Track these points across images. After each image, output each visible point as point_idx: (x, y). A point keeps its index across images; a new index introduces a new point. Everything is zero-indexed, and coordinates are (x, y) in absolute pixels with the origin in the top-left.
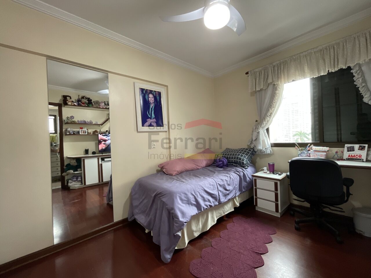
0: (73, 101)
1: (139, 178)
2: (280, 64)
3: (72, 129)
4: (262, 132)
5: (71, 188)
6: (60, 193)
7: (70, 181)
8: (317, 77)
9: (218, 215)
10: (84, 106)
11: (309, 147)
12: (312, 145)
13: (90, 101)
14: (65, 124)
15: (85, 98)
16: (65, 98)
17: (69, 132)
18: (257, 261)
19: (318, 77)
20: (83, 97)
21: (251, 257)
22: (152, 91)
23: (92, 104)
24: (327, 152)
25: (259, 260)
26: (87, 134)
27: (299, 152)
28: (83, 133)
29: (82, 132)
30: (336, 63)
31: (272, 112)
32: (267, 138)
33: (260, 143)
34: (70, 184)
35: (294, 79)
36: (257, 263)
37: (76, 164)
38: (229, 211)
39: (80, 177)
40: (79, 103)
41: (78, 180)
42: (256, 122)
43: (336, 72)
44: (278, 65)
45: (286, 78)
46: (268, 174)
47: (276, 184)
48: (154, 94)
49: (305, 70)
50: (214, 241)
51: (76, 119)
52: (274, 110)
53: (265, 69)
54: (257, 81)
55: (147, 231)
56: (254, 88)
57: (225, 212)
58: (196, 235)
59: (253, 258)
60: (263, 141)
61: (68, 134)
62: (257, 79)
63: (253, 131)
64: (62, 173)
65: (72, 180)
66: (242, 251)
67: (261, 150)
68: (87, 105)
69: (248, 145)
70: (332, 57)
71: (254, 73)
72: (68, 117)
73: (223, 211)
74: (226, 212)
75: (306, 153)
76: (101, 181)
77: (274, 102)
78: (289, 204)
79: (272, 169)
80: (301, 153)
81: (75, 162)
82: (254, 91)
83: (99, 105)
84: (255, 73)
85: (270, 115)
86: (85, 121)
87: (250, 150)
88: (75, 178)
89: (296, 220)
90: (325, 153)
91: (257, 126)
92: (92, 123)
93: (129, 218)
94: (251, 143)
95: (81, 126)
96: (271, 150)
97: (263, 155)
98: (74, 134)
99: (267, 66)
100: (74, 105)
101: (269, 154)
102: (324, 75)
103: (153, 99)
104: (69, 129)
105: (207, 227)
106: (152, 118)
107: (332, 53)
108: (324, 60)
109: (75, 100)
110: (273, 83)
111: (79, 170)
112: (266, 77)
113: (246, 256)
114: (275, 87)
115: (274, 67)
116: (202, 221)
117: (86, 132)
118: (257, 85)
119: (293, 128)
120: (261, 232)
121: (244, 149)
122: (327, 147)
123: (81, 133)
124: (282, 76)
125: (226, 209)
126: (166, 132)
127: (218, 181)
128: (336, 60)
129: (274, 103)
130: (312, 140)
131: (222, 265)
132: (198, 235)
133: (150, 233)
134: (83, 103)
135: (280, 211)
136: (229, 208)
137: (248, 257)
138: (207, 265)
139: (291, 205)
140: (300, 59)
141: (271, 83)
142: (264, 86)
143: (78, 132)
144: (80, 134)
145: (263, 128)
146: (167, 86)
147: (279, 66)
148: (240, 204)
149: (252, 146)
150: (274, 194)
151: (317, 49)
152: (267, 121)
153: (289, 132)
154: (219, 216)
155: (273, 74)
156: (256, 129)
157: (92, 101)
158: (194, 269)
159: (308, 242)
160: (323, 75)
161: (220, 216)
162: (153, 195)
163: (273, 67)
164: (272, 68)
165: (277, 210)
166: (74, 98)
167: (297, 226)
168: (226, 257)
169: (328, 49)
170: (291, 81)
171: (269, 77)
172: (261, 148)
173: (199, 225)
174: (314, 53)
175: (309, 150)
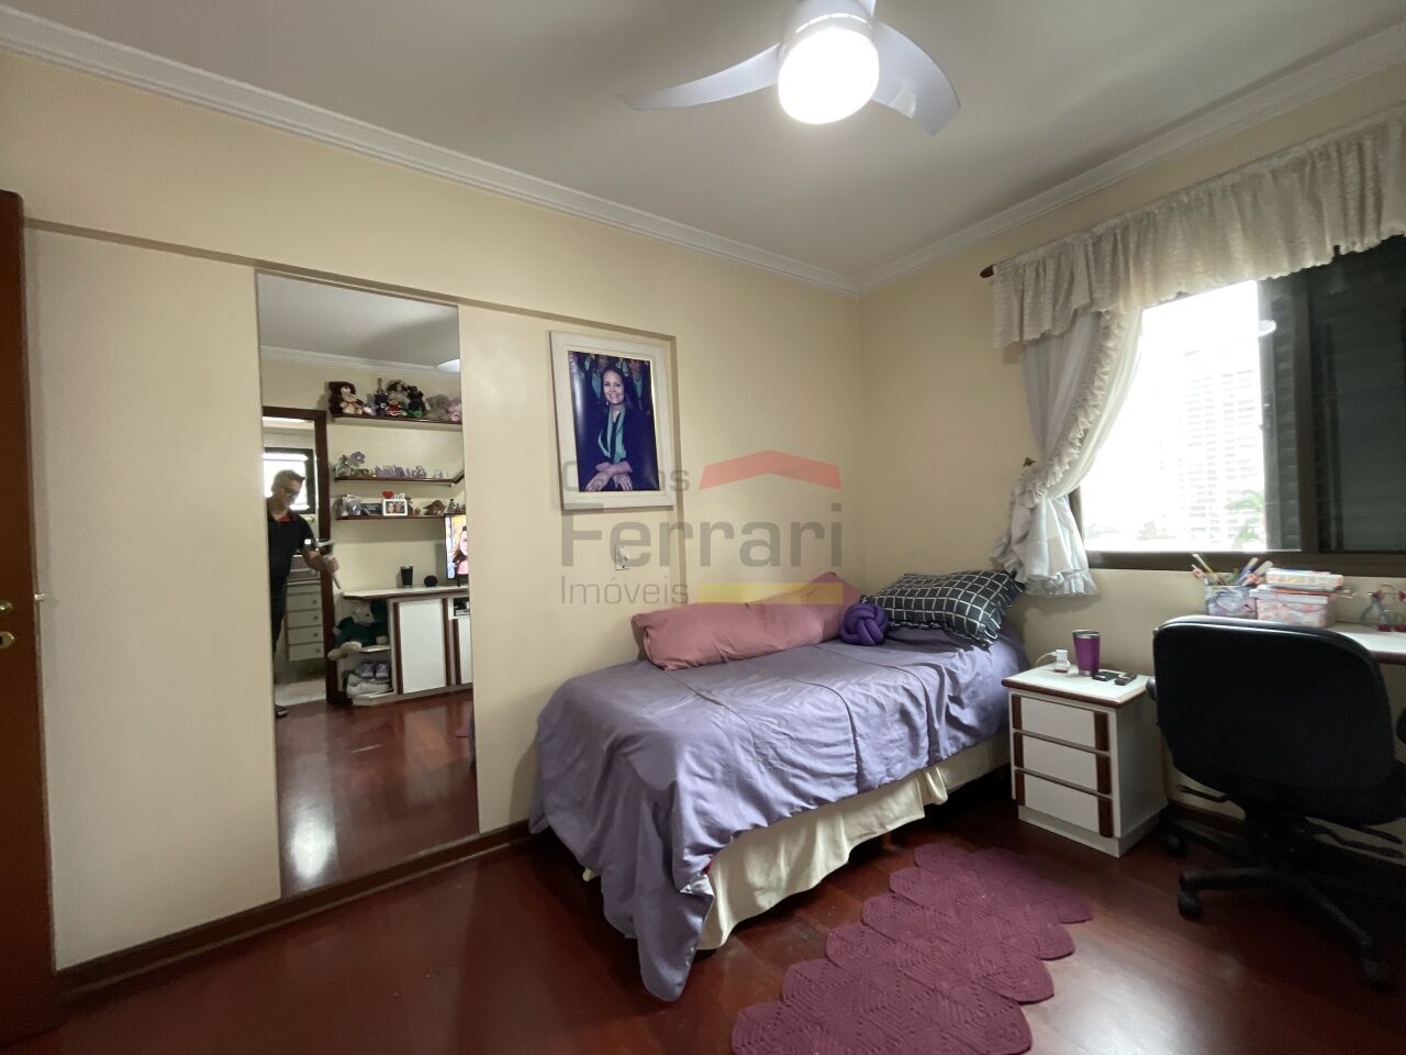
0: (359, 402)
1: (565, 679)
2: (1125, 229)
3: (358, 498)
4: (1051, 508)
5: (355, 703)
6: (322, 717)
7: (352, 678)
8: (1285, 274)
9: (858, 834)
10: (397, 418)
11: (1253, 570)
12: (1268, 563)
13: (415, 396)
14: (337, 479)
15: (399, 388)
16: (335, 388)
17: (349, 508)
18: (1002, 1032)
19: (1293, 275)
20: (393, 387)
21: (981, 1014)
22: (617, 359)
23: (424, 409)
24: (1334, 596)
25: (1010, 1030)
26: (406, 514)
27: (1211, 592)
28: (395, 511)
29: (391, 509)
30: (1370, 214)
31: (1090, 425)
32: (1071, 532)
33: (1037, 551)
34: (352, 690)
35: (1184, 290)
36: (1003, 1040)
37: (371, 619)
38: (902, 817)
39: (383, 667)
40: (380, 409)
41: (378, 675)
42: (1027, 467)
43: (1370, 252)
44: (1115, 236)
45: (1149, 284)
46: (1074, 676)
47: (1101, 723)
48: (625, 370)
49: (1233, 249)
50: (837, 934)
51: (369, 465)
52: (1098, 418)
53: (1060, 254)
54: (1028, 300)
55: (587, 876)
56: (1017, 332)
57: (887, 821)
58: (767, 902)
59: (988, 1015)
60: (1055, 544)
61: (345, 514)
62: (1029, 295)
63: (1013, 503)
64: (327, 650)
65: (357, 675)
66: (945, 985)
67: (1044, 582)
68: (405, 414)
69: (993, 560)
70: (1353, 189)
71: (1017, 271)
72: (344, 459)
73: (877, 817)
74: (891, 822)
75: (1240, 594)
76: (453, 681)
77: (1096, 383)
78: (1166, 804)
79: (1090, 658)
80: (1219, 595)
81: (369, 612)
82: (1015, 343)
83: (447, 412)
84: (1021, 271)
85: (1081, 441)
86: (399, 470)
87: (1000, 579)
88: (368, 667)
89: (1187, 876)
90: (1323, 600)
91: (1030, 485)
92: (425, 474)
93: (531, 822)
94: (1007, 550)
95: (389, 487)
96: (1088, 579)
97: (1055, 599)
98: (364, 515)
99: (1068, 239)
100: (365, 415)
101: (1078, 597)
102: (1319, 264)
103: (620, 390)
104: (348, 500)
105: (809, 877)
106: (617, 459)
107: (1352, 171)
108: (1316, 204)
109: (369, 396)
110: (1094, 309)
111: (380, 639)
112: (1065, 286)
113: (960, 1008)
114: (1103, 323)
115: (1097, 242)
116: (788, 853)
117: (403, 507)
118: (1026, 318)
119: (1228, 477)
120: (1028, 908)
121: (976, 573)
122: (1333, 572)
123: (388, 512)
124: (1133, 279)
125: (892, 812)
126: (669, 508)
127: (856, 704)
128: (1370, 201)
129: (1100, 388)
130: (1271, 542)
131: (859, 1034)
132: (773, 905)
133: (596, 881)
134: (394, 408)
135: (1118, 832)
136: (903, 807)
137: (968, 1014)
138: (800, 1030)
139: (1175, 810)
140: (1211, 203)
141: (1086, 308)
142: (1054, 319)
143: (379, 509)
144: (385, 514)
145: (1052, 490)
146: (672, 339)
147: (1119, 237)
148: (949, 796)
149: (1009, 565)
150: (1091, 760)
151: (1287, 159)
152: (1069, 463)
153: (1211, 493)
154: (861, 836)
155: (1093, 270)
156: (1023, 494)
157: (424, 399)
158: (749, 1043)
159: (1230, 970)
160: (1314, 269)
161: (865, 835)
162: (605, 746)
163: (1094, 244)
164: (1090, 248)
165: (1106, 829)
166: (366, 390)
167: (1187, 900)
168: (880, 1006)
169: (1334, 155)
170: (1172, 297)
171: (1076, 284)
172: (1046, 573)
173: (778, 867)
174: (1269, 177)
175: (1253, 585)
